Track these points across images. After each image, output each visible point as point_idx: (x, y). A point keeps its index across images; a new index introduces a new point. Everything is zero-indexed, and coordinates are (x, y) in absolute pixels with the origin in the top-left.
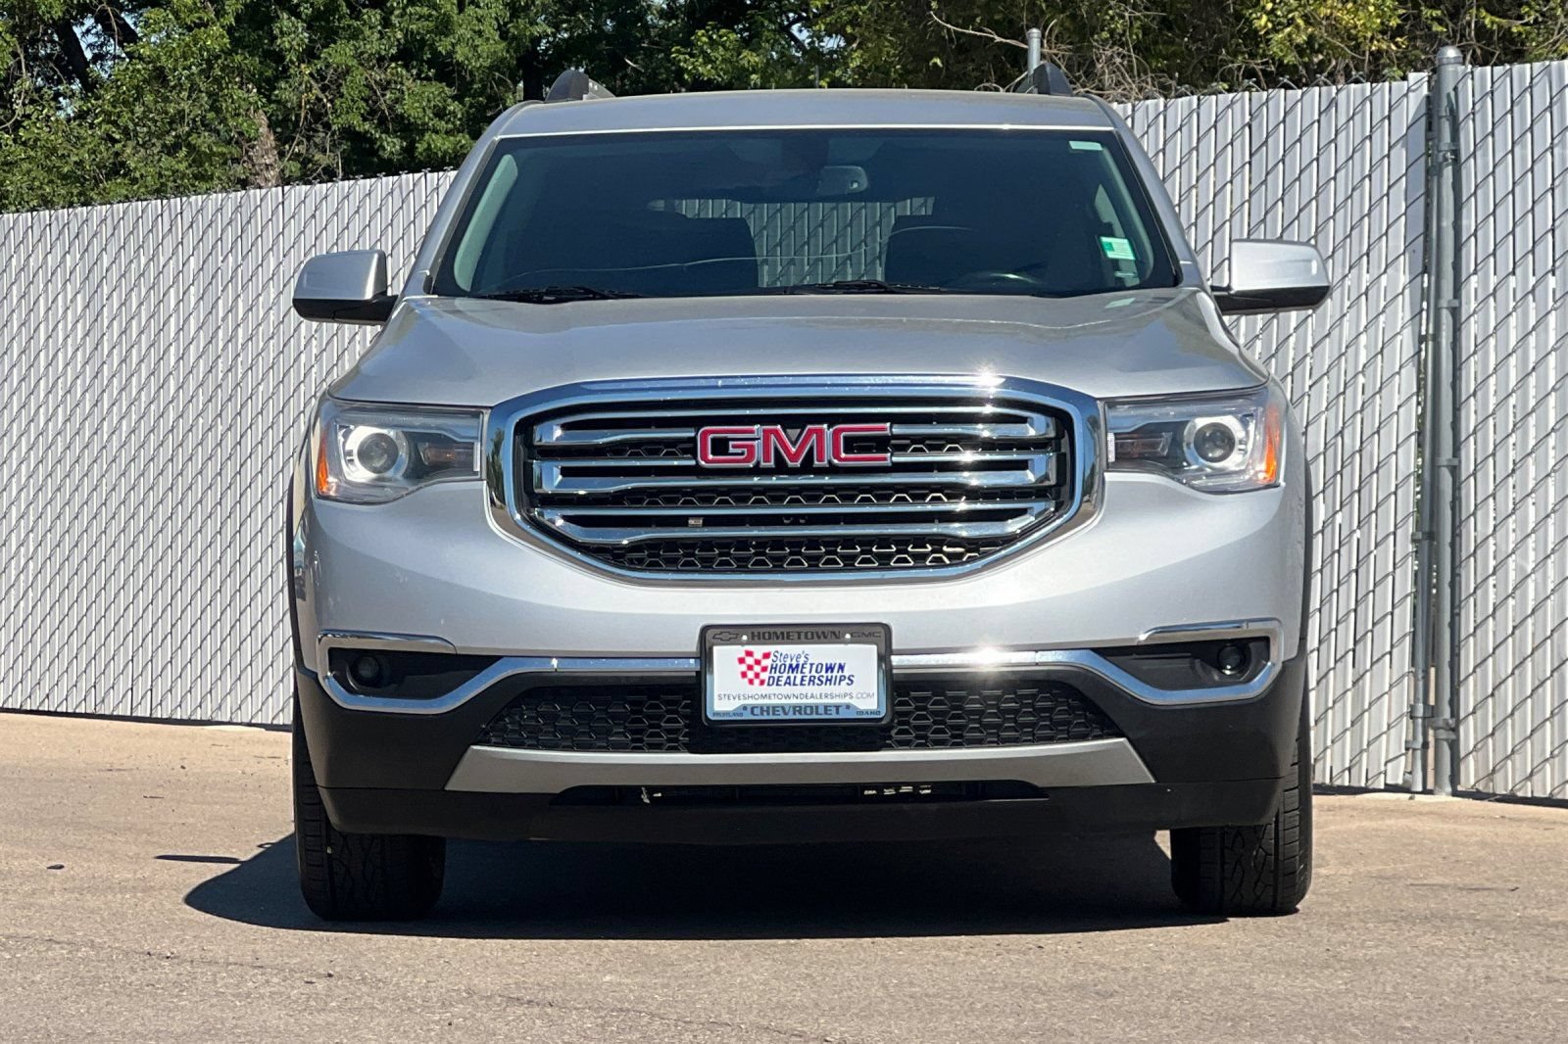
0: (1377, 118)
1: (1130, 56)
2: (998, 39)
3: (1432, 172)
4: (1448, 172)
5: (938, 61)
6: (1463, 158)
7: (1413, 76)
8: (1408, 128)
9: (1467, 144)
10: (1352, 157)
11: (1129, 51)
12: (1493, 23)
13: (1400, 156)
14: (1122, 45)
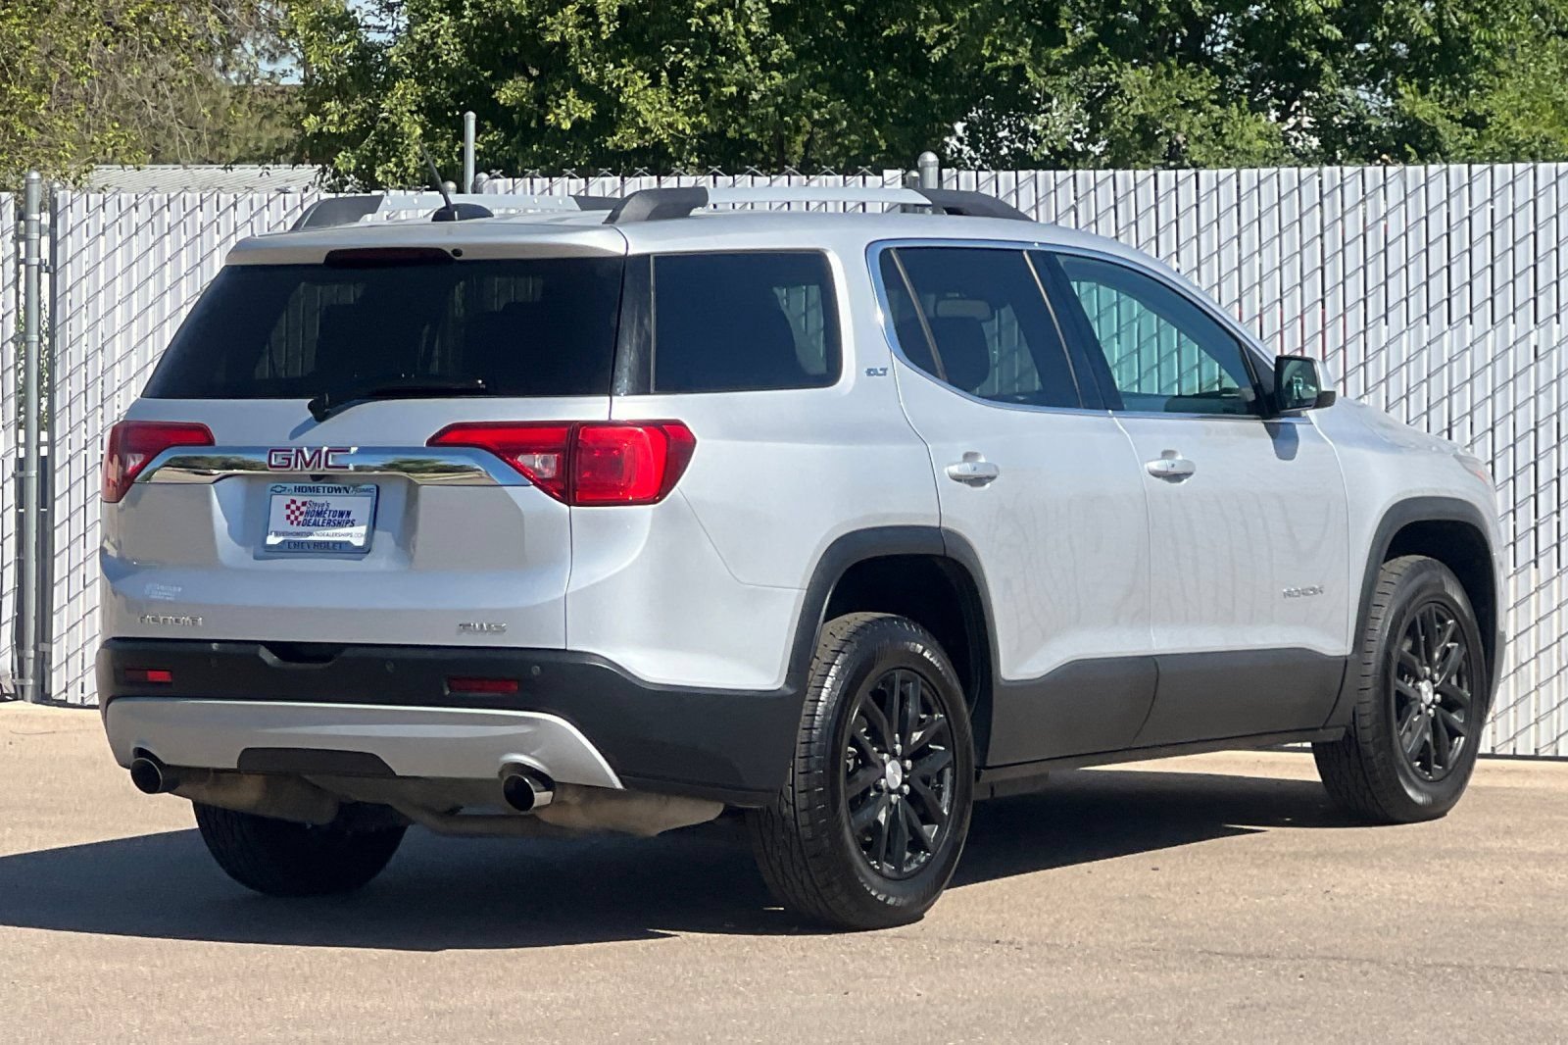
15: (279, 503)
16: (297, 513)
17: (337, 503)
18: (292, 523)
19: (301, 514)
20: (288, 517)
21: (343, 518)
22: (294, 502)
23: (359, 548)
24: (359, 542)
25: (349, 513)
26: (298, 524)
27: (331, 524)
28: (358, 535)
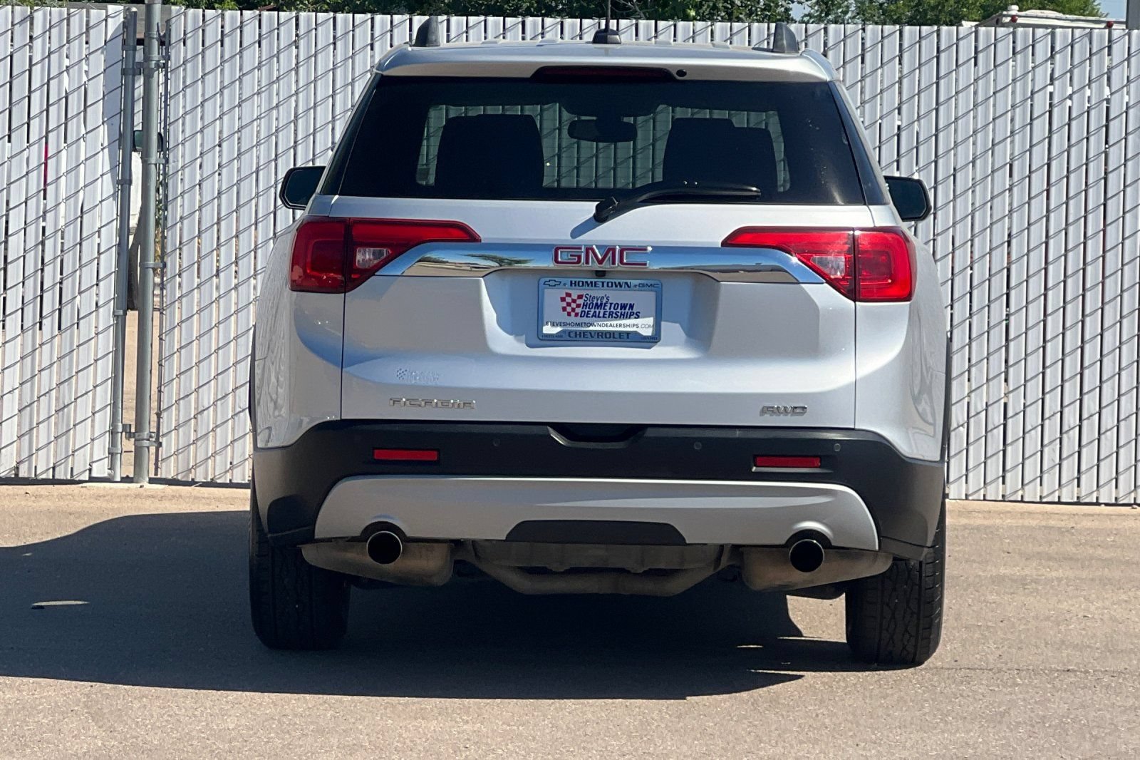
15: (553, 298)
16: (574, 305)
17: (617, 296)
18: (569, 314)
19: (578, 306)
20: (564, 309)
21: (627, 311)
22: (569, 295)
23: (645, 338)
24: (648, 332)
25: (632, 306)
26: (576, 315)
27: (612, 316)
28: (644, 326)
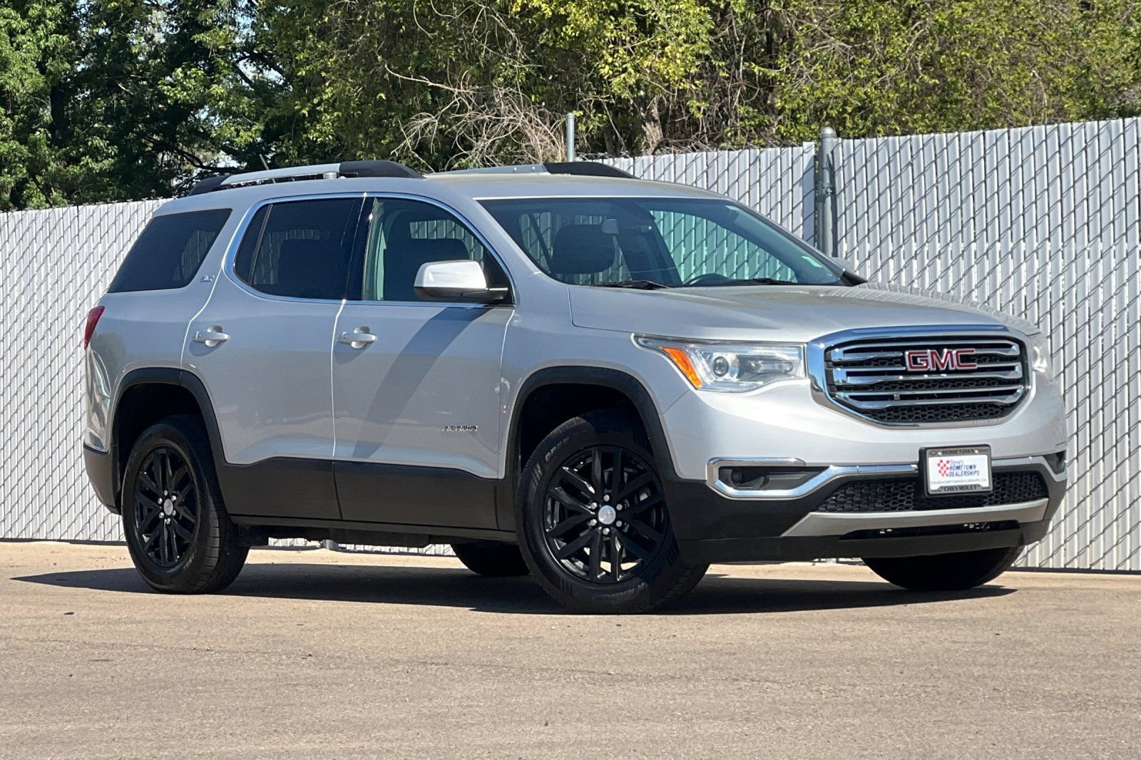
0: (785, 168)
1: (518, 94)
2: (431, 84)
3: (819, 200)
4: (829, 200)
5: (383, 96)
6: (837, 193)
7: (805, 144)
8: (804, 174)
9: (840, 184)
10: (770, 191)
11: (517, 90)
12: (760, 71)
13: (799, 191)
14: (513, 87)
